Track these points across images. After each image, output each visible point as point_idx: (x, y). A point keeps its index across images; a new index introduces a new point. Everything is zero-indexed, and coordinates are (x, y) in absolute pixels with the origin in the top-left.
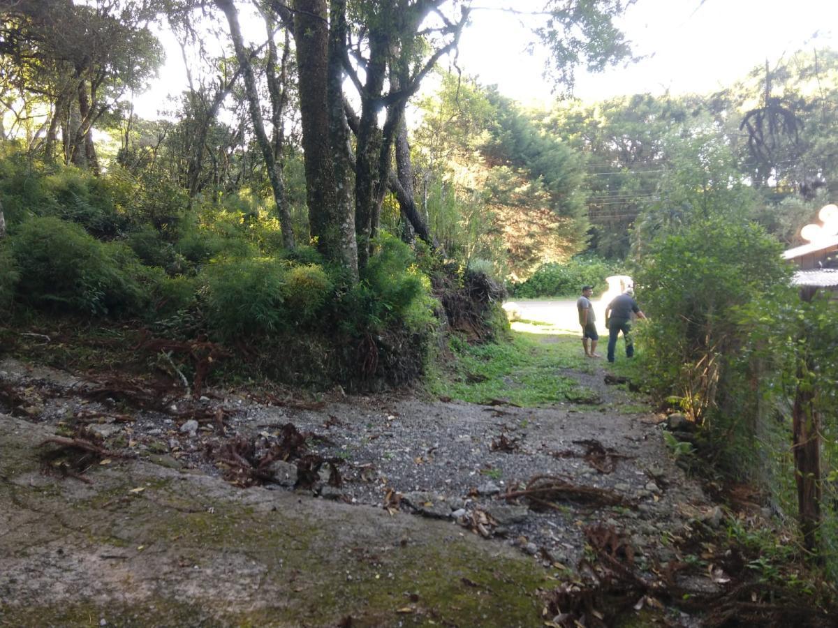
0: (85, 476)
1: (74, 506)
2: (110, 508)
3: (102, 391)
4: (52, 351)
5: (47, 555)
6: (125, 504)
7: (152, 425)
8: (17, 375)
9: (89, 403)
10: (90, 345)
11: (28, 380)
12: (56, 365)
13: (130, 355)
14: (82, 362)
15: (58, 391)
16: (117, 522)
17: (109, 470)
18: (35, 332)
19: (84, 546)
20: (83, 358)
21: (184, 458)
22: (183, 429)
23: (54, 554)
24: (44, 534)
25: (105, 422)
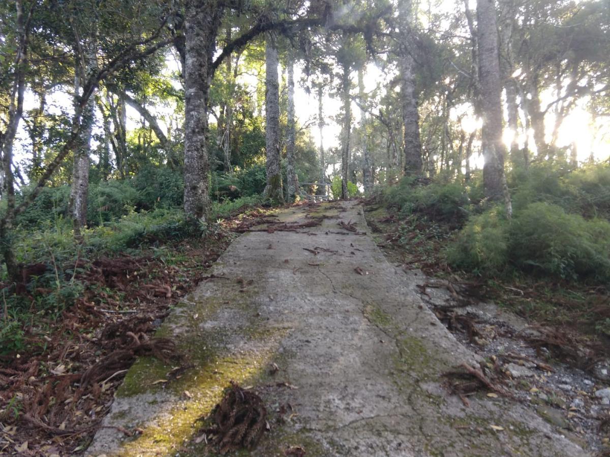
0: (467, 400)
1: (439, 418)
2: (462, 431)
3: (541, 341)
4: (522, 303)
5: (389, 442)
6: (475, 434)
7: (568, 380)
8: (489, 315)
9: (526, 347)
10: (551, 303)
11: (495, 320)
12: (520, 314)
13: (582, 315)
14: (541, 315)
15: (511, 333)
16: (455, 445)
17: (491, 403)
18: (516, 287)
19: (417, 449)
20: (542, 312)
21: (575, 420)
22: (597, 393)
23: (394, 444)
24: (403, 428)
25: (524, 365)
